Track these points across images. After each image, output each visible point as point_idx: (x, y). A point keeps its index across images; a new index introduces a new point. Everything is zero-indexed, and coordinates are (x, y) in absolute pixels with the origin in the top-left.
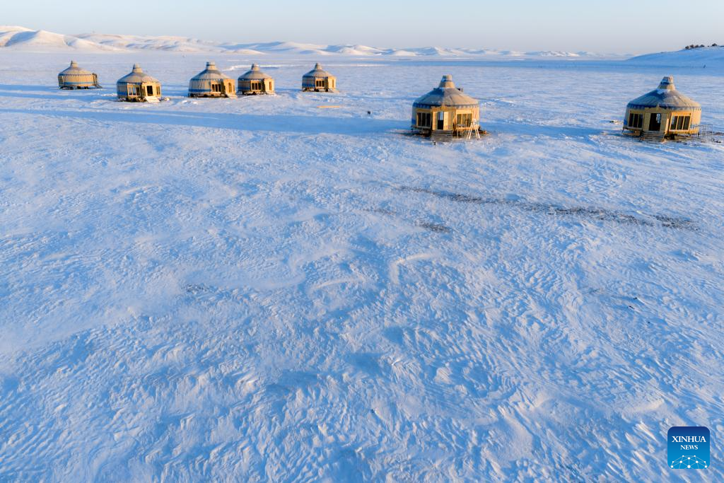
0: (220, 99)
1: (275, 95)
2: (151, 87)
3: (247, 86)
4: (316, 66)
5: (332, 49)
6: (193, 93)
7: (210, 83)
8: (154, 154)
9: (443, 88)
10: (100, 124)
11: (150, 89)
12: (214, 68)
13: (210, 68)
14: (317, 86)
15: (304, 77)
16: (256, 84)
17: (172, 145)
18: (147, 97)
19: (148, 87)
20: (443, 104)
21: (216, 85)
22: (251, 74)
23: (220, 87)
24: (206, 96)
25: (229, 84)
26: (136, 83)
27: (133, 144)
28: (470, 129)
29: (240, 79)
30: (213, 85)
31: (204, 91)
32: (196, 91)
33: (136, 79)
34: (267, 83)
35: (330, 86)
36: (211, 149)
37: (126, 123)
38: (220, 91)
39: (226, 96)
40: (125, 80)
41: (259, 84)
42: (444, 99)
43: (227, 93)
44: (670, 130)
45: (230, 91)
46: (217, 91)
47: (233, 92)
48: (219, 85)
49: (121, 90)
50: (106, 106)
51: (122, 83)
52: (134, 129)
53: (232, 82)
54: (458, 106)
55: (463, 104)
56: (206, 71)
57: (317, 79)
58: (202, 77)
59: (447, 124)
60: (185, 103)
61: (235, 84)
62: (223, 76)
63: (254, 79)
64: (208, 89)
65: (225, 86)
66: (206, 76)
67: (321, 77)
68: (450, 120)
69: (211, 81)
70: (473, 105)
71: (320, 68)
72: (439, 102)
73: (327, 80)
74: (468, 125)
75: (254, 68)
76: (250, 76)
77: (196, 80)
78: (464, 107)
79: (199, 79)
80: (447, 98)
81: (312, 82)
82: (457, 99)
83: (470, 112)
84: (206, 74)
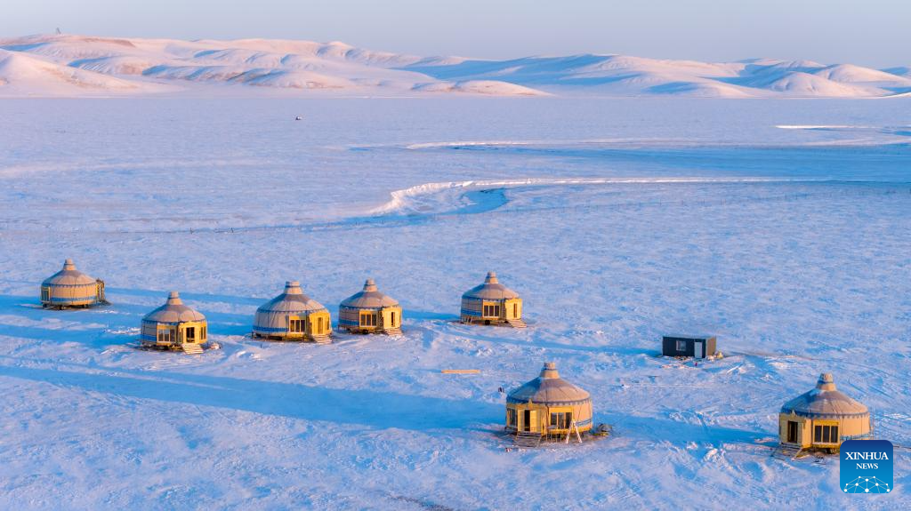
0: (301, 344)
2: (193, 329)
3: (353, 317)
5: (759, 76)
6: (260, 332)
7: (287, 318)
8: (186, 452)
9: (542, 379)
10: (122, 401)
11: (191, 332)
12: (297, 292)
13: (290, 292)
14: (486, 314)
15: (465, 297)
16: (369, 316)
17: (206, 440)
18: (185, 345)
19: (188, 329)
20: (530, 401)
21: (298, 322)
22: (362, 298)
23: (303, 325)
24: (279, 339)
25: (320, 319)
26: (170, 323)
27: (165, 438)
28: (569, 431)
29: (342, 307)
30: (292, 322)
31: (277, 330)
32: (265, 328)
33: (172, 316)
34: (387, 314)
35: (509, 316)
36: (247, 448)
37: (155, 402)
38: (303, 330)
39: (312, 340)
40: (156, 318)
41: (374, 316)
42: (537, 393)
43: (314, 334)
44: (814, 443)
45: (320, 331)
46: (298, 330)
47: (323, 333)
48: (303, 322)
49: (148, 332)
50: (126, 361)
51: (149, 322)
52: (164, 413)
53: (323, 315)
54: (552, 403)
55: (558, 400)
56: (283, 297)
57: (486, 303)
58: (276, 308)
59: (535, 425)
60: (241, 356)
61: (330, 317)
62: (311, 306)
63: (365, 308)
64: (285, 327)
65: (311, 324)
66: (283, 305)
67: (493, 300)
68: (539, 421)
69: (290, 315)
70: (574, 402)
71: (495, 281)
72: (530, 397)
73: (504, 305)
74: (568, 427)
75: (368, 288)
76: (359, 303)
77: (266, 310)
78: (561, 404)
79: (269, 311)
80: (542, 392)
81: (477, 309)
82: (554, 394)
83: (568, 410)
84: (283, 302)
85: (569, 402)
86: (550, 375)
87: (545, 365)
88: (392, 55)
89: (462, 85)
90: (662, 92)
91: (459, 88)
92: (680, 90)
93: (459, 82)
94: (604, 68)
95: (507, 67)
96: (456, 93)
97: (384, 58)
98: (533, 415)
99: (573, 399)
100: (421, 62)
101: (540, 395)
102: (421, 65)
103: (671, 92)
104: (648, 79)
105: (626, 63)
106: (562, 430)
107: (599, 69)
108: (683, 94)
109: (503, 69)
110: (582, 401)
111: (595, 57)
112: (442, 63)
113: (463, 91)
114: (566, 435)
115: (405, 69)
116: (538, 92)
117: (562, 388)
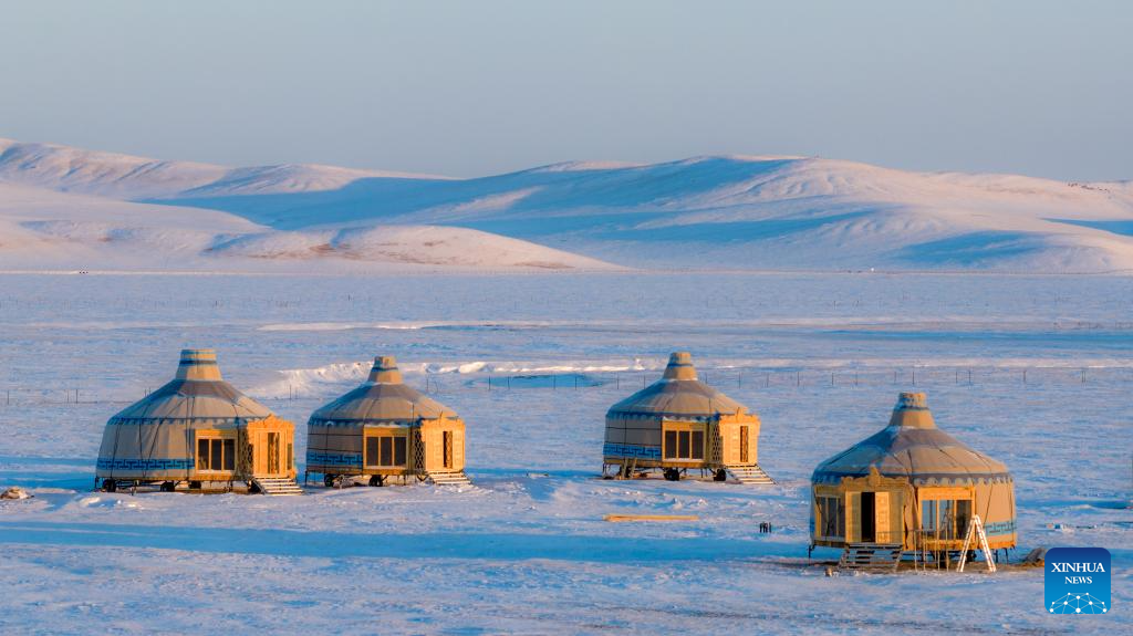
0: (231, 496)
1: (464, 486)
3: (349, 445)
4: (674, 364)
6: (118, 474)
7: (190, 434)
9: (898, 429)
12: (210, 374)
13: (193, 374)
14: (671, 454)
15: (614, 413)
16: (386, 440)
20: (874, 472)
21: (216, 443)
22: (368, 401)
23: (230, 451)
24: (168, 486)
25: (271, 438)
28: (965, 545)
29: (317, 421)
30: (203, 443)
31: (165, 464)
32: (131, 464)
34: (431, 437)
35: (730, 457)
38: (230, 466)
39: (255, 489)
41: (401, 441)
42: (889, 457)
43: (259, 473)
45: (272, 466)
46: (216, 466)
47: (283, 471)
48: (229, 443)
53: (281, 432)
54: (925, 477)
55: (942, 472)
56: (175, 387)
57: (669, 425)
58: (159, 410)
59: (887, 529)
61: (295, 438)
62: (247, 405)
63: (377, 422)
64: (184, 458)
65: (251, 447)
66: (177, 405)
67: (688, 416)
68: (896, 516)
69: (197, 425)
70: (975, 477)
71: (690, 374)
72: (873, 465)
73: (717, 429)
74: (962, 533)
75: (381, 375)
76: (362, 409)
77: (132, 421)
78: (945, 481)
79: (143, 420)
80: (901, 454)
81: (648, 439)
82: (927, 459)
83: (965, 496)
84: (176, 398)
85: (964, 477)
86: (916, 422)
87: (903, 397)
88: (140, 161)
89: (353, 240)
90: (939, 260)
91: (346, 247)
92: (989, 254)
93: (344, 232)
94: (765, 195)
95: (482, 195)
96: (337, 264)
97: (112, 171)
98: (883, 503)
99: (973, 471)
100: (224, 183)
101: (896, 461)
102: (225, 191)
103: (967, 260)
104: (897, 225)
105: (830, 179)
106: (950, 542)
107: (752, 199)
108: (1000, 265)
109: (469, 199)
110: (993, 476)
111: (742, 164)
112: (287, 186)
113: (356, 256)
114: (957, 553)
115: (182, 202)
116: (579, 261)
117: (946, 448)
